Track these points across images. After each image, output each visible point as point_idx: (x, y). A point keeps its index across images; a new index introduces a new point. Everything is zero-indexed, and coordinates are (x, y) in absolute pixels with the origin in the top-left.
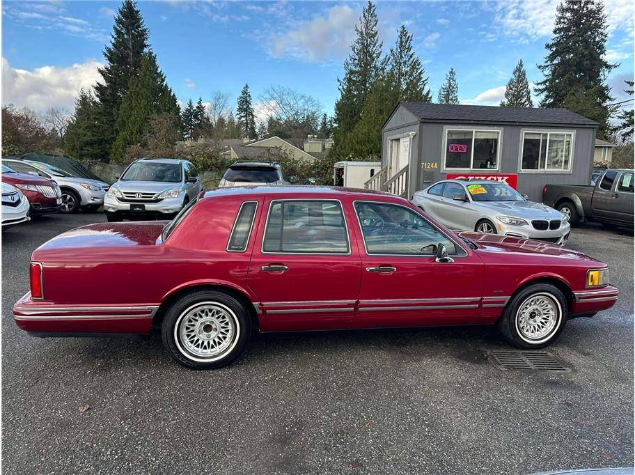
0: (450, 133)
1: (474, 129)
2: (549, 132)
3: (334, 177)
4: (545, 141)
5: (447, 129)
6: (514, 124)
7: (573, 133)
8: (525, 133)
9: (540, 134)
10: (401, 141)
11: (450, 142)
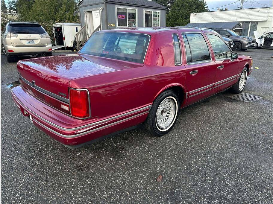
0: (118, 9)
1: (127, 8)
2: (153, 11)
3: (54, 32)
4: (151, 15)
5: (117, 7)
6: (141, 6)
7: (160, 11)
8: (145, 11)
9: (150, 11)
10: (93, 12)
11: (119, 13)
